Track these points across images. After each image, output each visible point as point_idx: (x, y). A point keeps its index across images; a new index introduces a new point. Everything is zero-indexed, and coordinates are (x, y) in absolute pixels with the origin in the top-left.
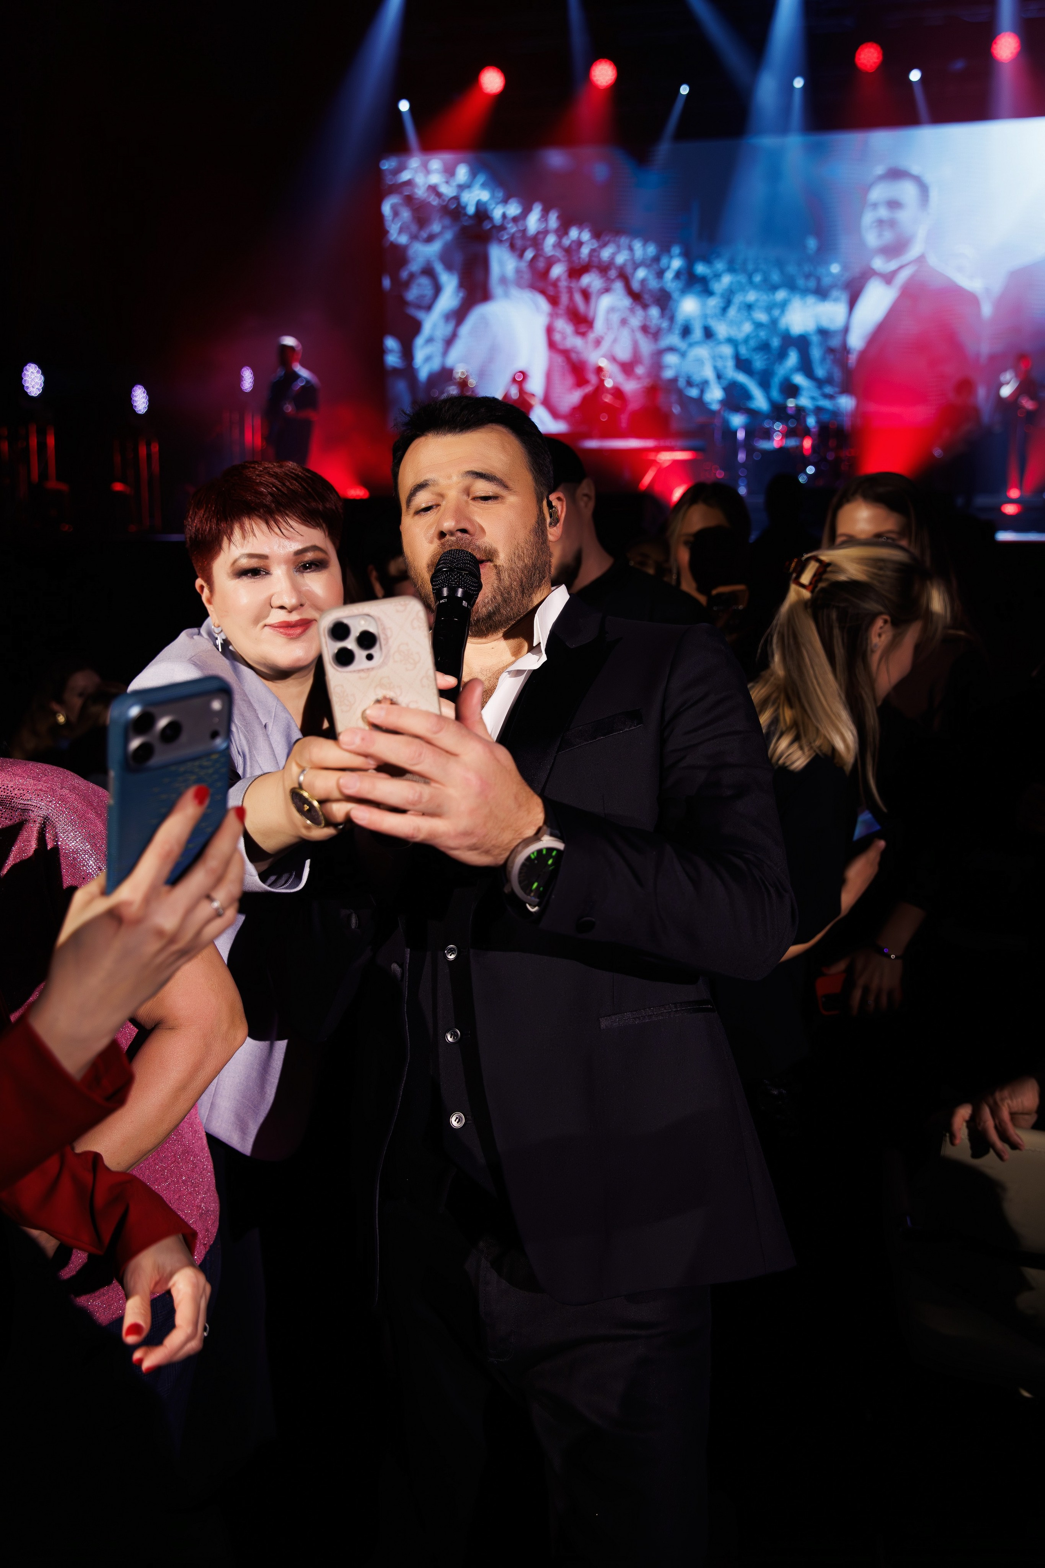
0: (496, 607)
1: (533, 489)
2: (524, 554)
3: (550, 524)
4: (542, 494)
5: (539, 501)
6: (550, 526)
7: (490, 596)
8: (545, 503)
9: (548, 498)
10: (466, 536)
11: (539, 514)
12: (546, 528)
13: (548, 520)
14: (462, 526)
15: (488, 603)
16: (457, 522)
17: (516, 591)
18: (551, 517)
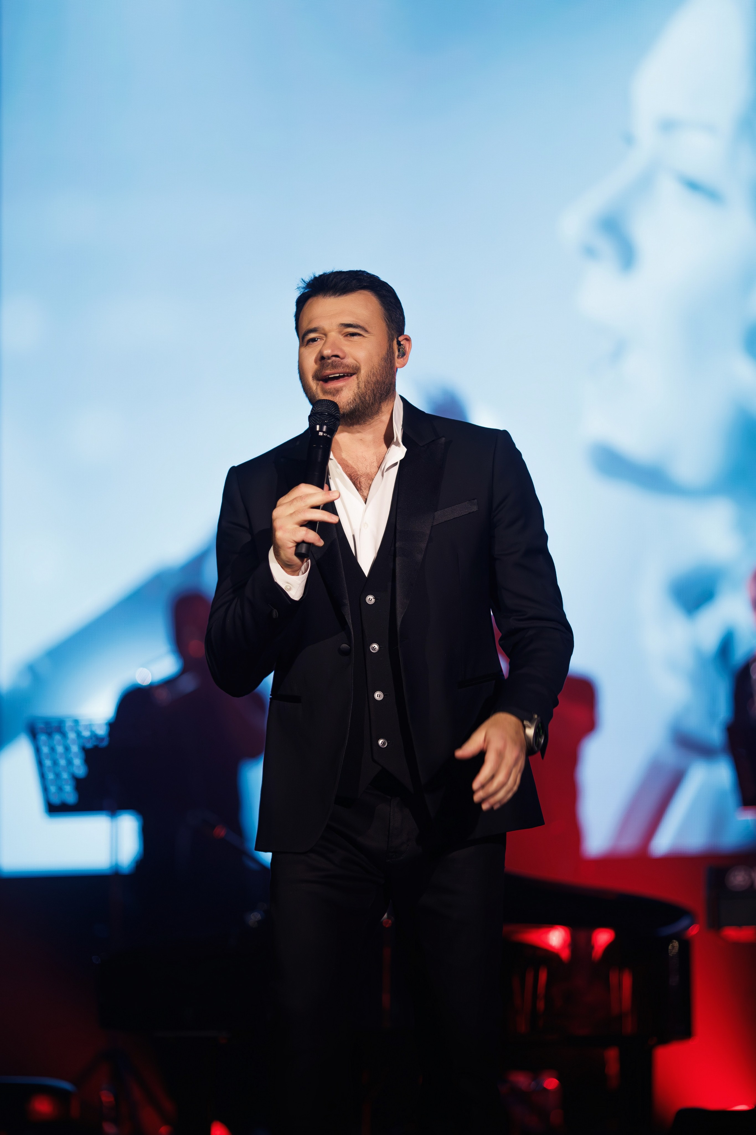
0: (356, 406)
1: (386, 332)
2: (377, 373)
3: (398, 356)
4: (392, 335)
5: (391, 340)
6: (398, 358)
7: (352, 399)
8: (395, 342)
9: (397, 339)
10: (338, 359)
11: (388, 348)
12: (394, 358)
13: (397, 353)
14: (336, 353)
15: (351, 403)
16: (332, 351)
17: (369, 396)
18: (399, 351)
